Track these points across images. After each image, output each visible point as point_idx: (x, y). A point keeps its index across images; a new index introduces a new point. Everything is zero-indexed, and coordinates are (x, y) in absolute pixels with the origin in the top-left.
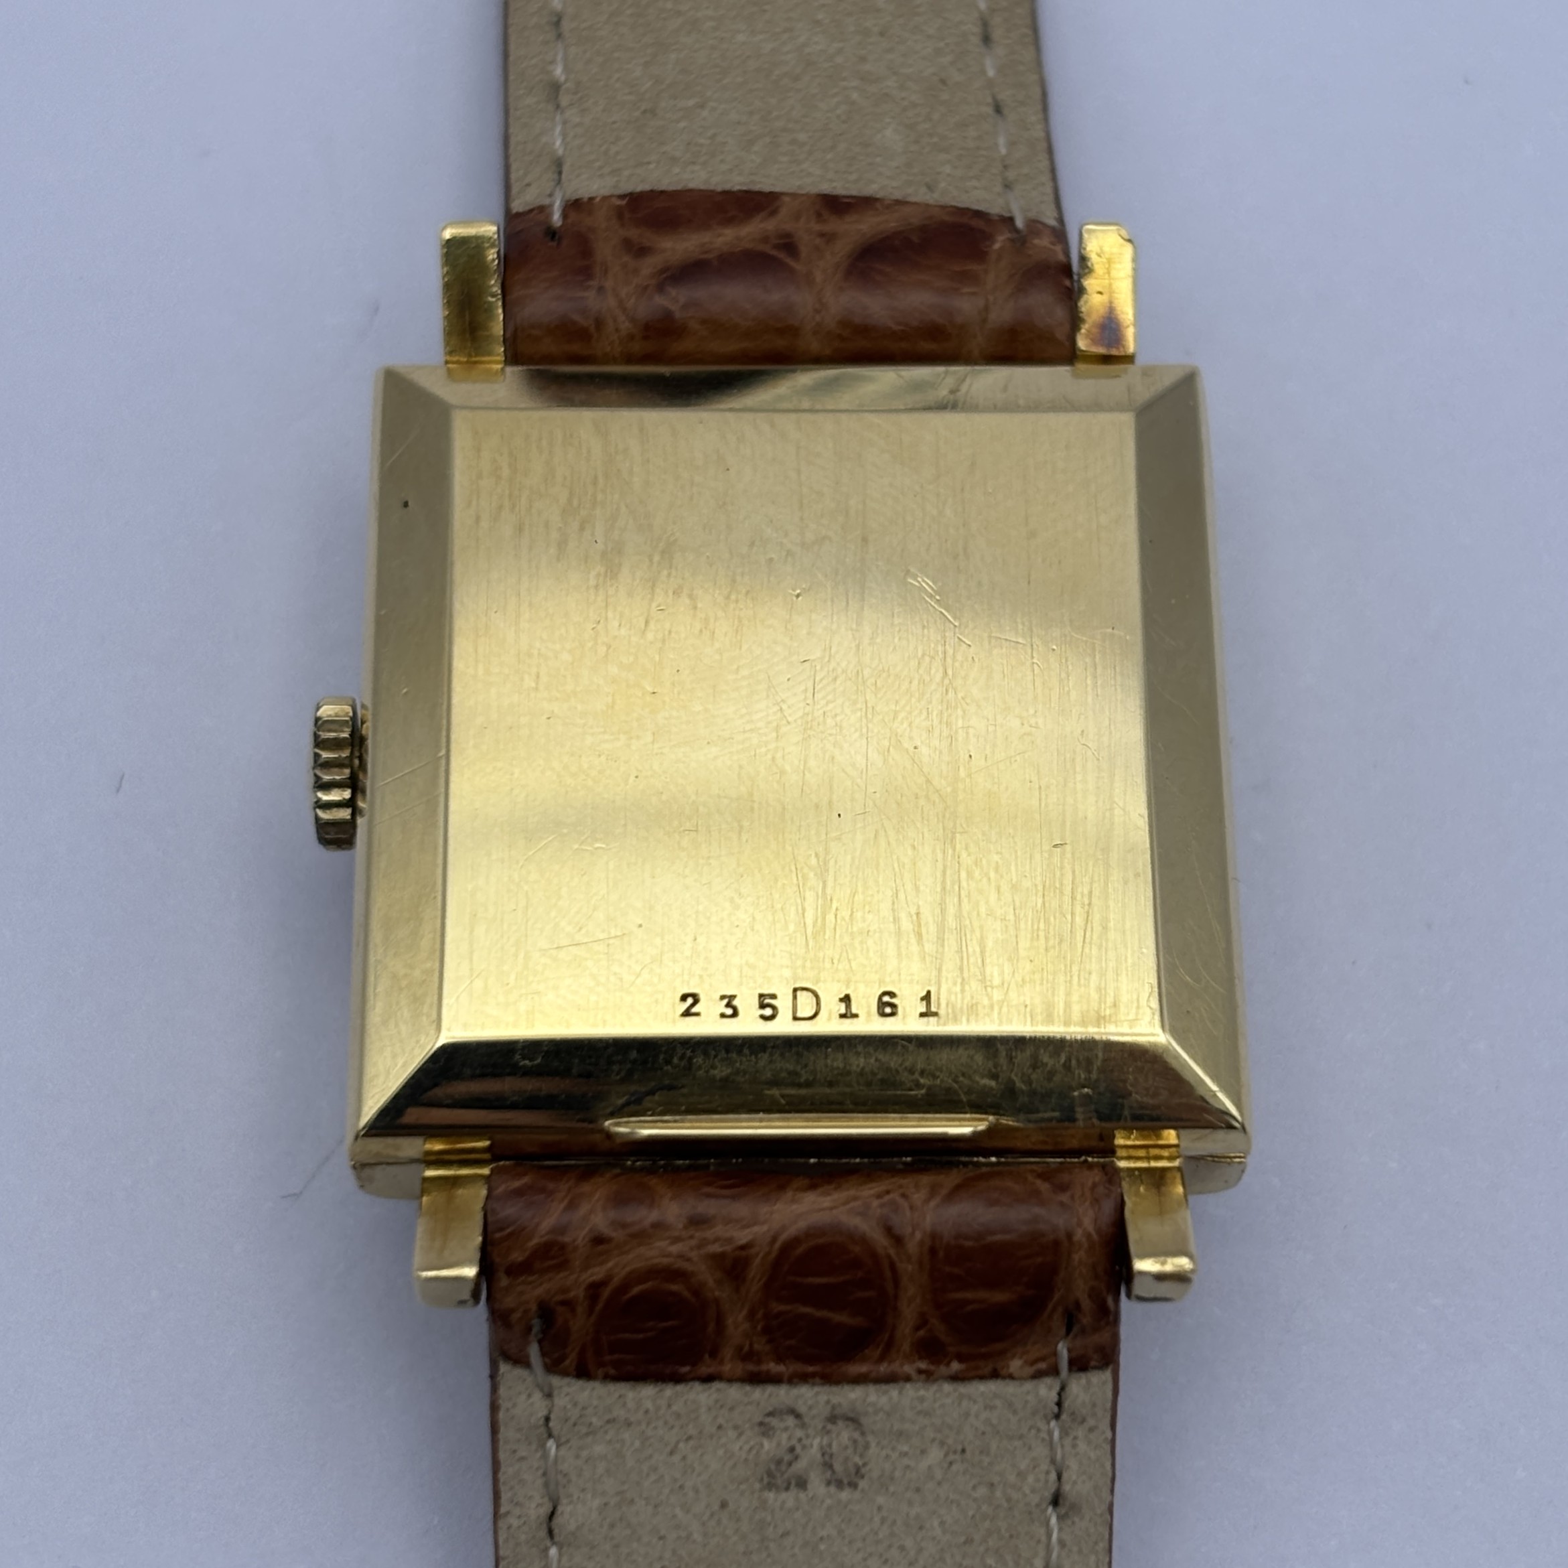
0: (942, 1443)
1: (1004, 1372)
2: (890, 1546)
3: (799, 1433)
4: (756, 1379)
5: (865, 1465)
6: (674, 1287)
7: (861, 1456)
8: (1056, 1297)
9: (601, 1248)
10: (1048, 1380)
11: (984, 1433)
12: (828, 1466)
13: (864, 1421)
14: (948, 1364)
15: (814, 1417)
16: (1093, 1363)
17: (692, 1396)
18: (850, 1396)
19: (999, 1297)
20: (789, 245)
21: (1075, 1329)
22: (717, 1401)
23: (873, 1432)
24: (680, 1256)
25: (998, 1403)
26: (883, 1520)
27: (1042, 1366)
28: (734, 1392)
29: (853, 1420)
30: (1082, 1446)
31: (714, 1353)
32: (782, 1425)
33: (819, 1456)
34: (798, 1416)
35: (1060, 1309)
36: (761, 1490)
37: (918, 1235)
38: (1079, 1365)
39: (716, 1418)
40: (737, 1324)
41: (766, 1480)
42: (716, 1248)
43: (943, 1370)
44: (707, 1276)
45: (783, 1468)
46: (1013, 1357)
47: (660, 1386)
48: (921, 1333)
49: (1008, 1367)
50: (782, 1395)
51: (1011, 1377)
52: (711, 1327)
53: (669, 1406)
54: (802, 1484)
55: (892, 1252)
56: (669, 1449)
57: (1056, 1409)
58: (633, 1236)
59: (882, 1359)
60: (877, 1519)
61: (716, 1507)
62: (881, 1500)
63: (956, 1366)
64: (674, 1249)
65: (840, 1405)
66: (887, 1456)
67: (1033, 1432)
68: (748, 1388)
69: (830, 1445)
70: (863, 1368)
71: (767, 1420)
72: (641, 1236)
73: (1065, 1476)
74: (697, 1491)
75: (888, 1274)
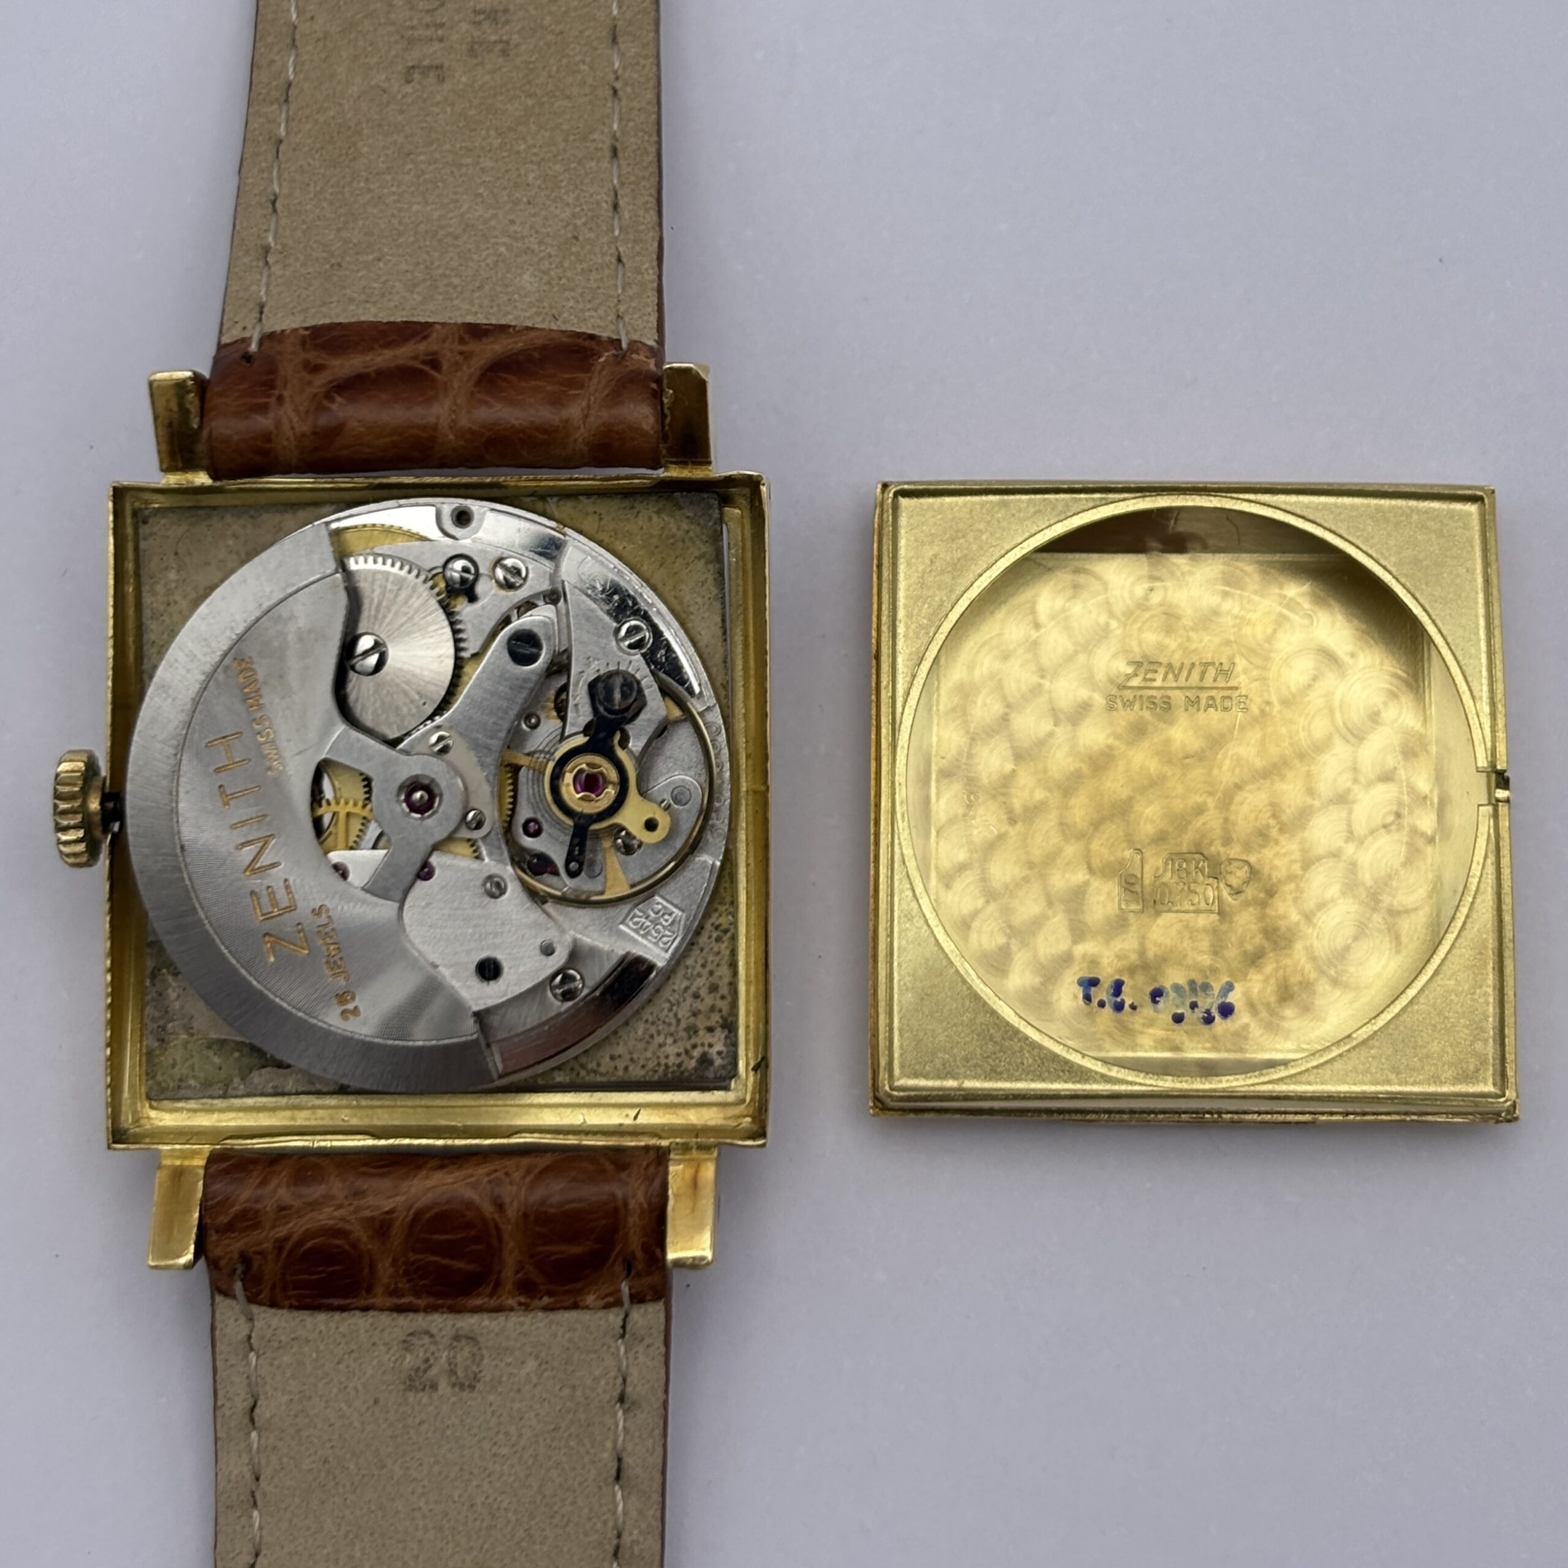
0: (537, 1357)
1: (581, 1304)
2: (498, 1433)
3: (433, 1348)
4: (400, 1309)
5: (480, 1372)
6: (337, 1242)
7: (478, 1365)
8: (617, 1249)
9: (283, 1213)
10: (615, 1310)
11: (568, 1349)
12: (453, 1372)
13: (480, 1339)
14: (541, 1298)
15: (443, 1337)
16: (648, 1297)
17: (352, 1321)
18: (468, 1322)
19: (576, 1250)
20: (434, 363)
21: (633, 1273)
22: (372, 1325)
23: (486, 1347)
24: (343, 1219)
25: (578, 1326)
26: (493, 1413)
27: (610, 1299)
28: (385, 1319)
29: (472, 1339)
30: (641, 1358)
31: (369, 1290)
32: (421, 1342)
33: (447, 1366)
34: (432, 1336)
35: (620, 1259)
36: (405, 1390)
37: (516, 1204)
38: (638, 1298)
39: (371, 1337)
40: (385, 1270)
41: (408, 1383)
42: (367, 1213)
43: (537, 1303)
44: (361, 1234)
45: (421, 1374)
46: (589, 1293)
47: (331, 1314)
48: (519, 1275)
49: (585, 1300)
50: (419, 1321)
51: (587, 1308)
52: (366, 1271)
53: (337, 1328)
54: (434, 1387)
55: (496, 1216)
56: (336, 1360)
57: (621, 1331)
58: (309, 1204)
59: (491, 1296)
60: (489, 1412)
61: (371, 1402)
62: (491, 1398)
63: (546, 1300)
64: (337, 1214)
65: (462, 1328)
66: (496, 1366)
67: (605, 1348)
68: (395, 1315)
69: (455, 1357)
70: (478, 1302)
71: (409, 1338)
72: (315, 1205)
73: (629, 1380)
74: (357, 1391)
75: (494, 1232)
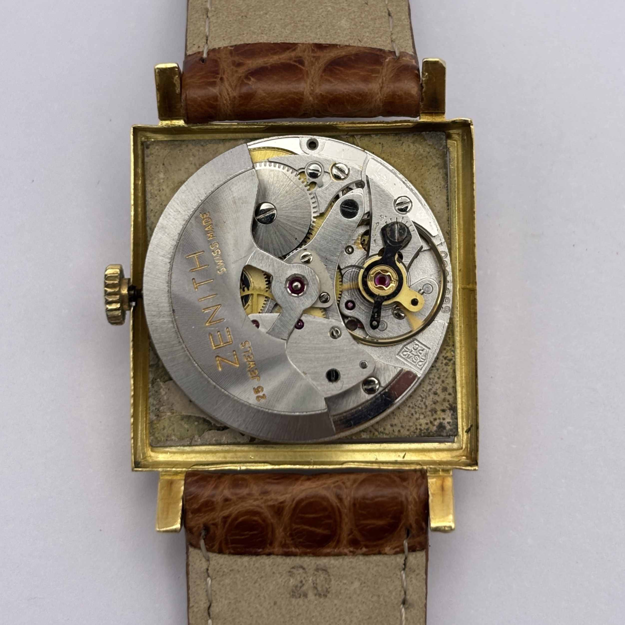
0: (359, 580)
1: (383, 552)
2: (340, 620)
3: (304, 575)
4: (287, 554)
5: (329, 588)
6: (256, 518)
7: (328, 584)
8: (402, 523)
9: (228, 503)
10: (401, 555)
11: (375, 576)
12: (316, 588)
13: (329, 571)
14: (361, 549)
15: (309, 569)
16: (418, 549)
17: (262, 561)
18: (323, 561)
19: (381, 523)
20: (300, 61)
21: (410, 535)
22: (272, 563)
23: (333, 575)
24: (258, 506)
25: (381, 564)
26: (337, 609)
27: (398, 549)
28: (279, 560)
29: (325, 570)
30: (414, 581)
31: (271, 544)
32: (298, 572)
33: (312, 584)
34: (304, 569)
35: (404, 528)
36: (290, 597)
37: (349, 498)
38: (412, 549)
39: (272, 569)
40: (280, 533)
41: (292, 593)
42: (271, 503)
43: (359, 551)
44: (267, 514)
45: (298, 589)
46: (386, 546)
47: (250, 557)
48: (351, 536)
49: (385, 550)
50: (298, 560)
51: (386, 554)
52: (270, 534)
53: (254, 565)
54: (305, 595)
55: (339, 505)
56: (254, 582)
57: (403, 566)
58: (240, 498)
59: (335, 547)
60: (334, 609)
61: (272, 604)
62: (336, 601)
63: (364, 550)
64: (255, 503)
65: (320, 564)
66: (338, 584)
67: (395, 575)
68: (284, 558)
69: (316, 580)
70: (328, 550)
71: (292, 570)
72: (243, 499)
73: (407, 593)
74: (265, 598)
75: (337, 513)
